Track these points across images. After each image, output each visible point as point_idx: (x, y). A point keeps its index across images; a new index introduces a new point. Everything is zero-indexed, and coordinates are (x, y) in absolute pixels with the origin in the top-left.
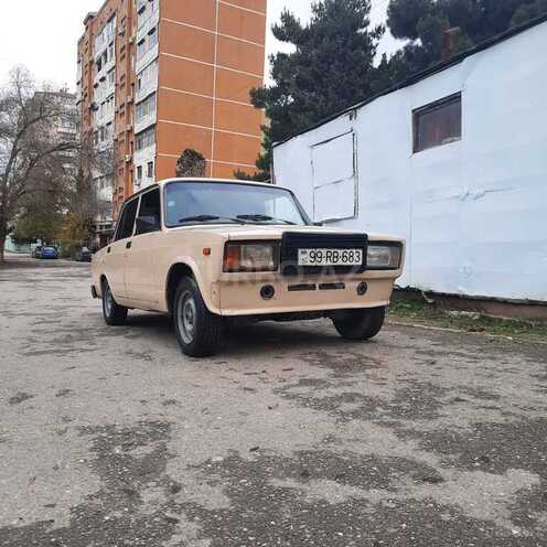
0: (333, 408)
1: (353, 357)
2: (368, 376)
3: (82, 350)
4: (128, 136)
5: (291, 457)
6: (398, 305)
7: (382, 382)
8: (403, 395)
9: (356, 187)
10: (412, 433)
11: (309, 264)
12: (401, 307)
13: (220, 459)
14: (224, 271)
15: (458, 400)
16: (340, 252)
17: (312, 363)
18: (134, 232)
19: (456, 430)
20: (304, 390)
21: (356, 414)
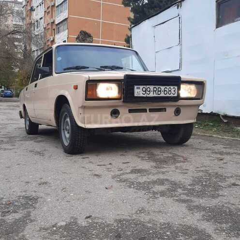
0: (148, 189)
1: (170, 155)
2: (177, 168)
3: (5, 149)
4: (52, 25)
5: (112, 223)
6: (206, 124)
7: (185, 172)
8: (197, 181)
9: (181, 51)
10: (199, 208)
11: (141, 95)
12: (207, 125)
13: (63, 223)
14: (86, 100)
15: (234, 184)
16: (163, 88)
17: (143, 159)
18: (39, 78)
19: (229, 206)
20: (132, 176)
21: (163, 194)
